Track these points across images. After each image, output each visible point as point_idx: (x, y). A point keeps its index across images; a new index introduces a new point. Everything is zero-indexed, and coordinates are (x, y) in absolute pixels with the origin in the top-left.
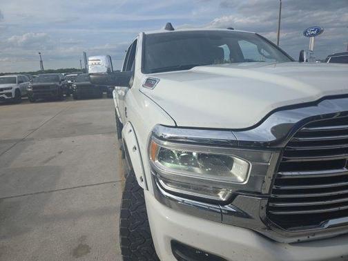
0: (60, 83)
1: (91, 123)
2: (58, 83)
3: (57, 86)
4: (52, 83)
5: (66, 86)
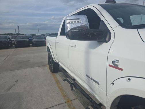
0: (8, 40)
1: (29, 61)
2: (6, 40)
3: (6, 41)
4: (4, 40)
5: (10, 41)
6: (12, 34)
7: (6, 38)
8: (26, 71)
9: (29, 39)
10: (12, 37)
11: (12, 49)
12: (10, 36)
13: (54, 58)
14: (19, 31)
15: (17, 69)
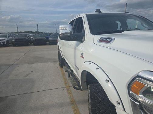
1: (44, 57)
2: (26, 38)
4: (24, 38)
5: (30, 39)
6: (31, 32)
7: (26, 36)
8: (40, 65)
9: (47, 38)
10: (31, 36)
11: (31, 46)
12: (29, 34)
13: (62, 55)
14: (38, 29)
15: (34, 63)
